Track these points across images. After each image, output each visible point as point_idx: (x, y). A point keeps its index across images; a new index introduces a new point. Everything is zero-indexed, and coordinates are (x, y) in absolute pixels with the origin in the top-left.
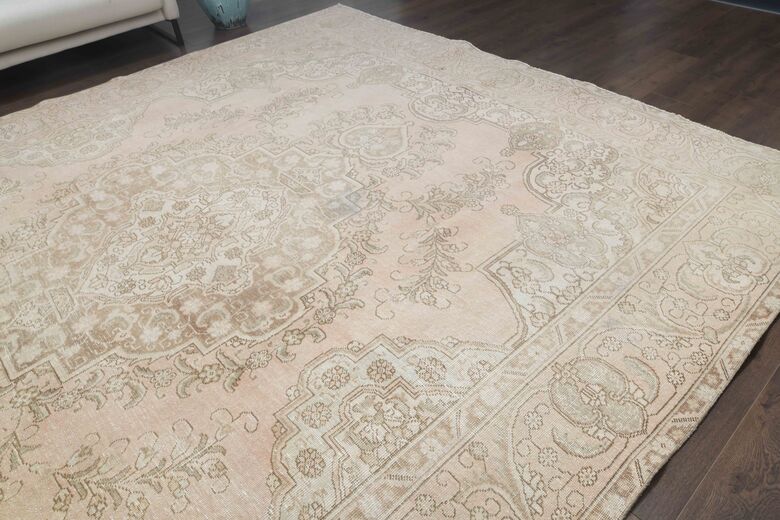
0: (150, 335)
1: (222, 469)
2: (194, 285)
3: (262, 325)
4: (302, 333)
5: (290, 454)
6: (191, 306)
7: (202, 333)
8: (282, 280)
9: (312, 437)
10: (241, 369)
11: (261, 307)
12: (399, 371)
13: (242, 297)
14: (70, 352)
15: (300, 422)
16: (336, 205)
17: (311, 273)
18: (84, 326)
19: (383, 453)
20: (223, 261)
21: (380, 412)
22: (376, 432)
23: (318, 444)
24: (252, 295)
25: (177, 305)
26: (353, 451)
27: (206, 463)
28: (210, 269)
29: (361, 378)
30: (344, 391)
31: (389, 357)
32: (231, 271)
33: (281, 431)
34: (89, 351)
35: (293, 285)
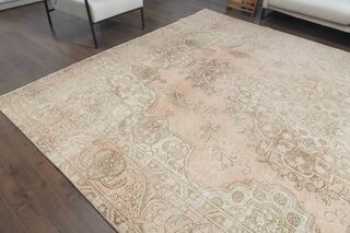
0: (268, 128)
1: (226, 166)
2: (297, 133)
3: (292, 163)
4: (296, 180)
5: (239, 188)
6: (286, 136)
7: (277, 144)
8: (321, 165)
9: (249, 195)
10: (267, 161)
11: (300, 161)
12: (298, 229)
13: (301, 152)
14: (250, 109)
15: (253, 189)
17: (332, 176)
18: (261, 109)
19: (252, 226)
20: (316, 140)
21: (272, 222)
22: (261, 221)
23: (247, 198)
24: (305, 155)
25: (285, 131)
26: (249, 213)
27: (226, 161)
29: (285, 211)
30: (275, 204)
31: (303, 223)
32: (313, 143)
33: (247, 183)
34: (253, 114)
35: (321, 170)
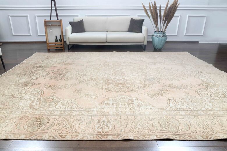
0: (101, 82)
1: (95, 99)
2: (113, 79)
3: (118, 87)
4: (123, 91)
5: (106, 102)
6: (110, 81)
7: (108, 85)
8: (128, 84)
9: (111, 102)
10: (110, 91)
11: (120, 86)
12: (134, 102)
13: (119, 83)
14: (89, 79)
15: (111, 100)
16: (148, 79)
17: (133, 85)
18: (94, 77)
19: (120, 109)
20: (121, 78)
21: (125, 105)
22: (121, 106)
23: (111, 103)
24: (121, 84)
25: (108, 80)
26: (115, 106)
27: (94, 97)
28: (118, 78)
29: (127, 100)
30: (122, 100)
31: (134, 100)
32: (120, 80)
33: (108, 99)
34: (92, 80)
35: (129, 85)
